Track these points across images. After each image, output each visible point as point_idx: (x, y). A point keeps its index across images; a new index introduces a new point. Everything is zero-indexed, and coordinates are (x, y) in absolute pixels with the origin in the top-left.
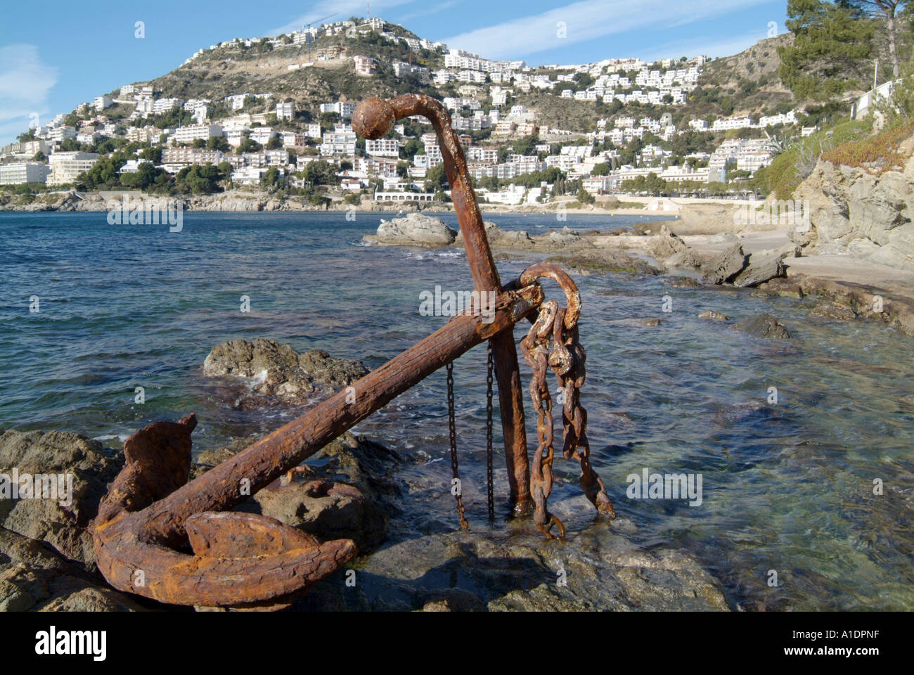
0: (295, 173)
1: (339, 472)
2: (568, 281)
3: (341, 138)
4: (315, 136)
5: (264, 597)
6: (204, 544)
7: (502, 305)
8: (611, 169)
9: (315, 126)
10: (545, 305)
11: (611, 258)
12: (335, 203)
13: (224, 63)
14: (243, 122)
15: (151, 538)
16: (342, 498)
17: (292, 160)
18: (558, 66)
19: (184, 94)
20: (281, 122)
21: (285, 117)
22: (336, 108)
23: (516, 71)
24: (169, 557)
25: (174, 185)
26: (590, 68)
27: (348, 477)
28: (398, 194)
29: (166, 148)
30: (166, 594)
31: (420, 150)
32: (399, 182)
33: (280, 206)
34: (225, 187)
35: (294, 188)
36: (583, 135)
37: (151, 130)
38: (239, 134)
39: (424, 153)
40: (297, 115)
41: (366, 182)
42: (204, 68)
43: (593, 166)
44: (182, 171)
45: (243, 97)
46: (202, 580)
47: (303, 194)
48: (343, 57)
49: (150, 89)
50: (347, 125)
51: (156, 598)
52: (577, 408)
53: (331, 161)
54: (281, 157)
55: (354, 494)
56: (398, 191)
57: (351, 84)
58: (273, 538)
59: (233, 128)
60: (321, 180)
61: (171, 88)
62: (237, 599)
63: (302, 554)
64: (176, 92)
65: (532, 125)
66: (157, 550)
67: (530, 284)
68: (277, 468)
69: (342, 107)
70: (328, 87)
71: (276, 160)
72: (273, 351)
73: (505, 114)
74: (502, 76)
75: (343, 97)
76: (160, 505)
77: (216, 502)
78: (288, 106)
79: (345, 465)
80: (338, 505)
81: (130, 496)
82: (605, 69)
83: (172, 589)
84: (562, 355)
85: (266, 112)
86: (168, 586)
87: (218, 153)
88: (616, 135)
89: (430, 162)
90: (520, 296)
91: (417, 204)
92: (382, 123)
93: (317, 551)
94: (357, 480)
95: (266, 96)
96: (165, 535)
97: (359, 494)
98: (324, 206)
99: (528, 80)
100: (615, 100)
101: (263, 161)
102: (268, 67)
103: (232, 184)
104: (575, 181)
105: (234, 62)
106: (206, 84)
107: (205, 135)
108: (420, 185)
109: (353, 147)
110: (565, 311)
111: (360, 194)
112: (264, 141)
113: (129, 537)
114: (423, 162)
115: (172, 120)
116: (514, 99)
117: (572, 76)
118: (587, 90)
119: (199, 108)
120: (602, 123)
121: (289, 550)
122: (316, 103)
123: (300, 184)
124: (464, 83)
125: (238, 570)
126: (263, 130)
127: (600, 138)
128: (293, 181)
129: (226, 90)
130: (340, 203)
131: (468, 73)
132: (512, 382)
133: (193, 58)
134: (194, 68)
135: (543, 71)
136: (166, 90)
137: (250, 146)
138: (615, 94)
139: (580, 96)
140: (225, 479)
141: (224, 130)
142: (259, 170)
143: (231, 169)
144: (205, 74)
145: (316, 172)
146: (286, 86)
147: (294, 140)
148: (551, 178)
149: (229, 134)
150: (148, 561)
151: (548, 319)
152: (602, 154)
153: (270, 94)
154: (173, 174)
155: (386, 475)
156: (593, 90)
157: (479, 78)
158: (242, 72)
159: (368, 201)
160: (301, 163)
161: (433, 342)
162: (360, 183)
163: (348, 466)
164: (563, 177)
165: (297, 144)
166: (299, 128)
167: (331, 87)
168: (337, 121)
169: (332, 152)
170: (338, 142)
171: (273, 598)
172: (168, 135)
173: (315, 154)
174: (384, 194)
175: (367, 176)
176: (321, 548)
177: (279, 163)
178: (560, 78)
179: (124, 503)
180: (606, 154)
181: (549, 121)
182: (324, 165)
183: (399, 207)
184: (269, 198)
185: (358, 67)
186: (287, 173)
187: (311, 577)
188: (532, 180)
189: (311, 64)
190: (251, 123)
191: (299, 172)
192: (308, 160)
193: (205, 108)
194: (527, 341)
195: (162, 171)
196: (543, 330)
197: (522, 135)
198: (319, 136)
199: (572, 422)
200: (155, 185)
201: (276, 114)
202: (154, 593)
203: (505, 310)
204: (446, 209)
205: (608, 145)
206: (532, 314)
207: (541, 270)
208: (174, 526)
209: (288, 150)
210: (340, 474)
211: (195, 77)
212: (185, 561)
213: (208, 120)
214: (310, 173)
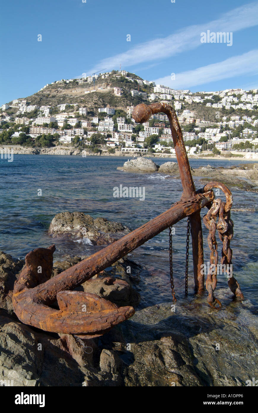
0: (86, 139)
1: (117, 274)
2: (227, 190)
3: (107, 123)
4: (96, 123)
5: (92, 331)
6: (65, 305)
7: (196, 200)
8: (228, 139)
9: (96, 118)
10: (216, 201)
11: (230, 180)
12: (104, 152)
13: (57, 90)
14: (65, 116)
15: (39, 301)
16: (120, 286)
17: (86, 133)
18: (205, 92)
19: (39, 104)
20: (81, 116)
21: (83, 114)
22: (105, 110)
23: (186, 94)
24: (48, 310)
25: (34, 143)
26: (220, 93)
27: (121, 276)
28: (132, 149)
29: (31, 127)
30: (46, 327)
31: (142, 129)
32: (132, 143)
33: (79, 153)
34: (56, 144)
35: (86, 145)
36: (216, 123)
37: (25, 119)
38: (63, 121)
39: (144, 131)
40: (88, 113)
41: (118, 143)
42: (48, 92)
43: (220, 137)
44: (38, 137)
45: (65, 105)
46: (64, 322)
47: (90, 148)
48: (109, 88)
49: (25, 101)
50: (110, 118)
51: (42, 328)
52: (229, 249)
53: (102, 134)
54: (81, 131)
55: (125, 284)
56: (132, 147)
57: (112, 99)
58: (97, 304)
59: (60, 118)
60: (98, 142)
61: (34, 101)
62: (80, 331)
63: (110, 312)
64: (36, 103)
65: (193, 119)
66: (42, 307)
67: (208, 191)
68: (94, 271)
69: (108, 110)
70: (102, 101)
71: (79, 133)
72: (82, 217)
73: (180, 114)
74: (179, 97)
75: (108, 106)
76: (43, 286)
77: (67, 286)
78: (84, 109)
79: (119, 271)
80: (119, 289)
81: (28, 281)
82: (226, 94)
83: (50, 325)
84: (223, 224)
85: (75, 112)
86: (48, 323)
87: (53, 129)
88: (231, 124)
89: (146, 135)
90: (204, 196)
91: (140, 153)
92: (146, 115)
93: (117, 311)
94: (125, 278)
95: (75, 105)
96: (45, 300)
97: (127, 284)
98: (99, 153)
99: (191, 98)
100: (231, 108)
101: (73, 133)
102: (76, 92)
103: (59, 143)
104: (212, 144)
105: (61, 90)
106: (49, 99)
107: (48, 121)
108: (142, 145)
109: (112, 127)
110: (225, 204)
111: (115, 148)
112: (73, 124)
113: (29, 300)
114: (143, 135)
115: (34, 115)
116: (184, 107)
117: (211, 97)
118: (218, 103)
119: (46, 110)
120: (225, 118)
121: (104, 310)
122: (97, 108)
123: (89, 144)
124: (162, 100)
125: (81, 318)
126: (73, 119)
127: (223, 125)
128: (86, 142)
129: (57, 102)
130: (106, 152)
131: (164, 95)
132: (199, 236)
133: (44, 88)
134: (44, 92)
135: (198, 95)
136: (32, 102)
137: (67, 127)
138: (231, 105)
139: (215, 106)
140: (71, 275)
141: (56, 119)
142: (71, 137)
143: (59, 136)
144: (49, 95)
145: (96, 138)
146: (84, 100)
147: (86, 124)
148: (201, 143)
149: (58, 121)
150: (38, 312)
151: (217, 207)
152: (224, 132)
153: (77, 104)
154: (34, 138)
155: (137, 276)
156: (221, 103)
157: (169, 97)
158: (65, 94)
159: (118, 152)
160: (89, 134)
161: (164, 216)
162: (115, 144)
163: (120, 271)
164: (206, 142)
165: (88, 126)
166: (89, 119)
167: (103, 101)
168: (105, 116)
169: (103, 130)
170: (106, 125)
171: (96, 332)
172: (32, 121)
173: (95, 130)
174: (125, 149)
175: (118, 141)
176: (118, 310)
177: (80, 134)
178: (206, 97)
179: (26, 284)
180: (226, 133)
181: (200, 117)
182: (100, 135)
183: (132, 155)
184: (75, 149)
185: (116, 92)
186: (83, 138)
187: (114, 323)
188: (192, 143)
189: (95, 91)
190: (68, 117)
191: (89, 138)
192: (92, 133)
193: (48, 110)
194: (206, 217)
195: (29, 137)
196: (214, 212)
197: (188, 123)
198: (98, 123)
199: (226, 255)
200: (26, 143)
201: (79, 113)
202: (41, 326)
203: (197, 202)
204: (153, 156)
205: (227, 128)
206: (209, 205)
207: (214, 185)
208: (49, 296)
209: (84, 128)
210: (117, 275)
211: (44, 96)
212: (55, 313)
213: (50, 115)
214: (93, 139)
